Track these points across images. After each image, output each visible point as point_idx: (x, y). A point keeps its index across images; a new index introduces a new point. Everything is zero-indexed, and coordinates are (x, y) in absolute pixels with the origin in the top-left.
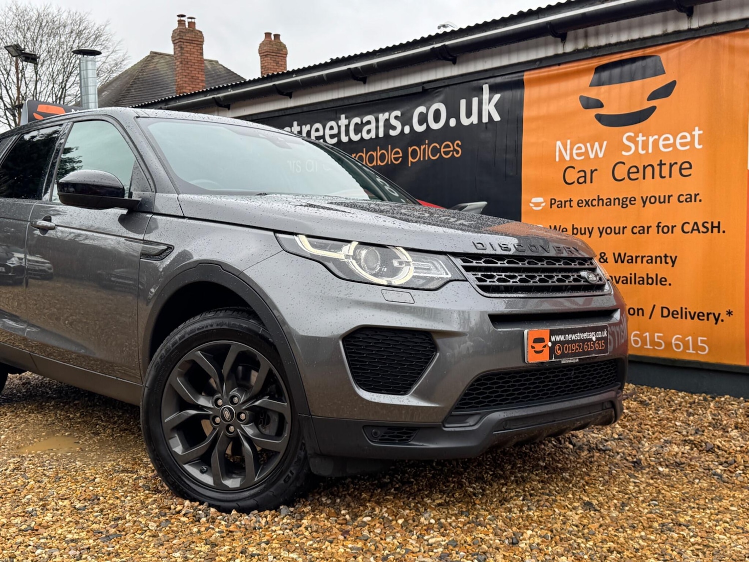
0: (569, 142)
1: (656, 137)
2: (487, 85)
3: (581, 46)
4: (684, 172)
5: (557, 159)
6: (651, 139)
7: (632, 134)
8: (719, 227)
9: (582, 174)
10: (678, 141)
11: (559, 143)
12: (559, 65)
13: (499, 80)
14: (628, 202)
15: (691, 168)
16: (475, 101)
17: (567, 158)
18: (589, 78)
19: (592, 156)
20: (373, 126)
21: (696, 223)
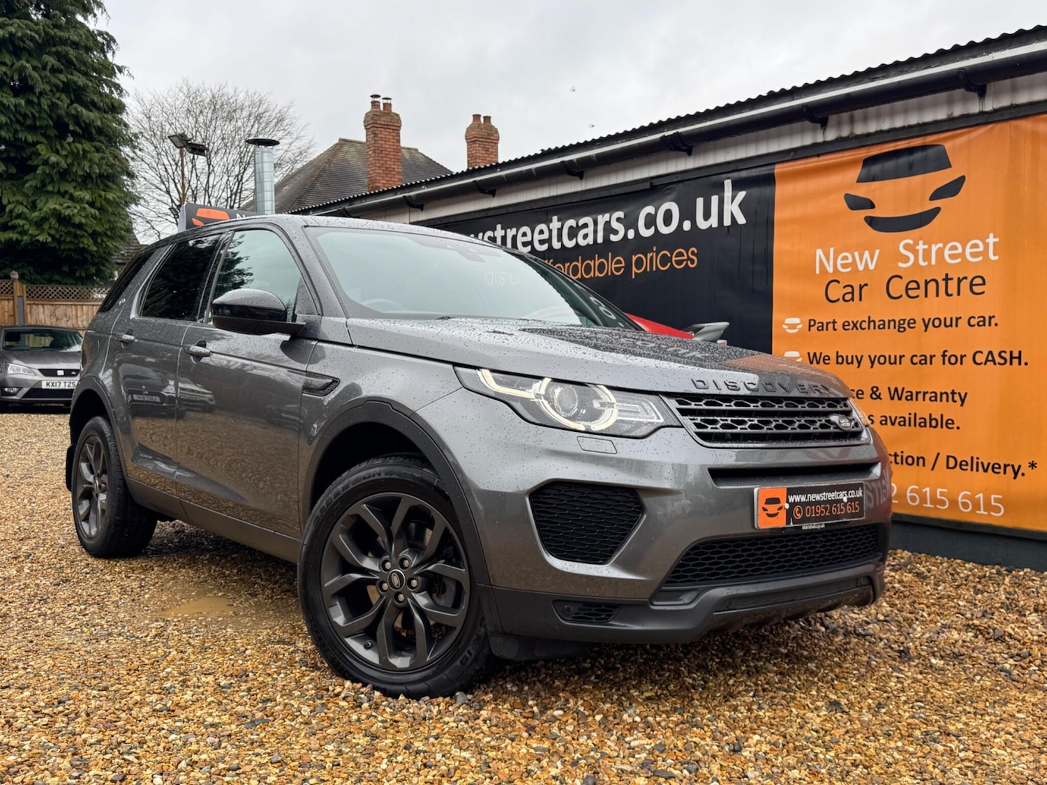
0: (832, 250)
1: (940, 245)
2: (730, 181)
3: (845, 133)
4: (976, 289)
5: (818, 271)
6: (934, 248)
7: (911, 242)
8: (1019, 358)
9: (849, 290)
10: (968, 251)
11: (819, 252)
12: (819, 155)
13: (744, 174)
14: (906, 326)
15: (984, 283)
16: (715, 199)
17: (830, 270)
18: (856, 172)
19: (861, 268)
20: (590, 230)
21: (990, 353)
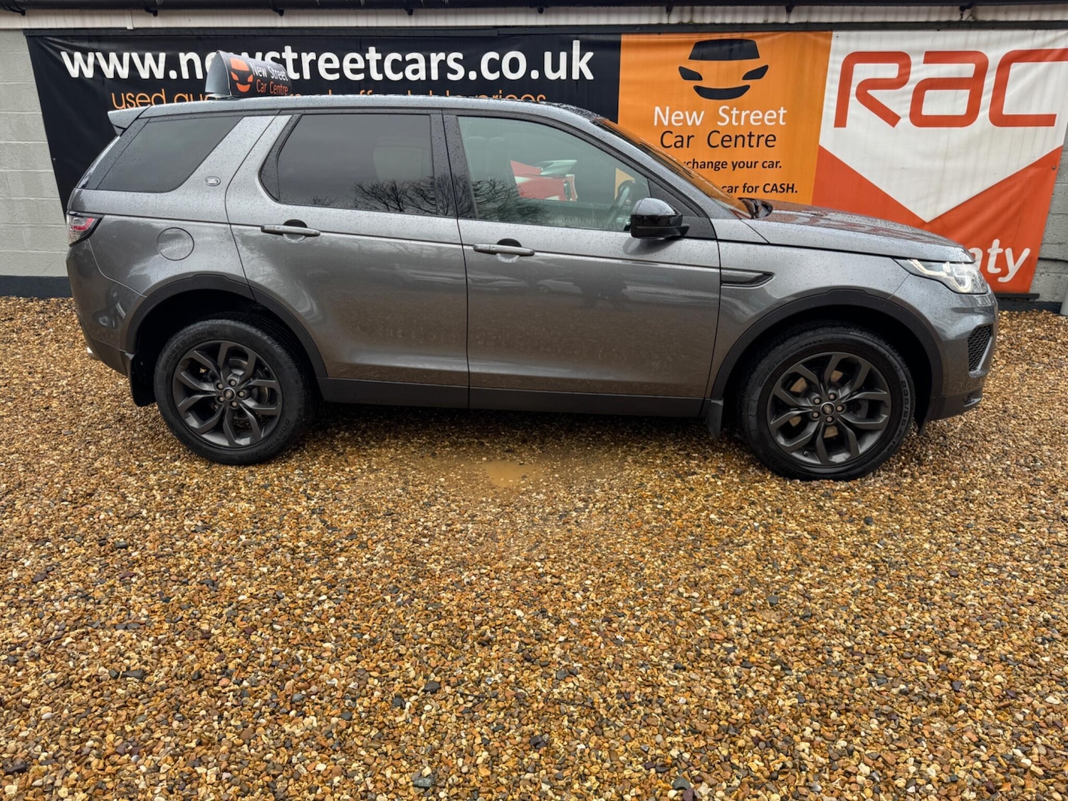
0: (668, 109)
1: (748, 112)
2: (578, 42)
3: (686, 20)
4: (769, 143)
5: (656, 124)
6: (744, 114)
7: (728, 108)
8: (792, 188)
9: (680, 139)
10: (766, 117)
11: (657, 109)
12: (659, 34)
13: (592, 37)
14: (720, 166)
15: (775, 140)
16: (563, 56)
17: (666, 123)
18: (688, 51)
19: (690, 123)
20: (421, 65)
21: (775, 185)
